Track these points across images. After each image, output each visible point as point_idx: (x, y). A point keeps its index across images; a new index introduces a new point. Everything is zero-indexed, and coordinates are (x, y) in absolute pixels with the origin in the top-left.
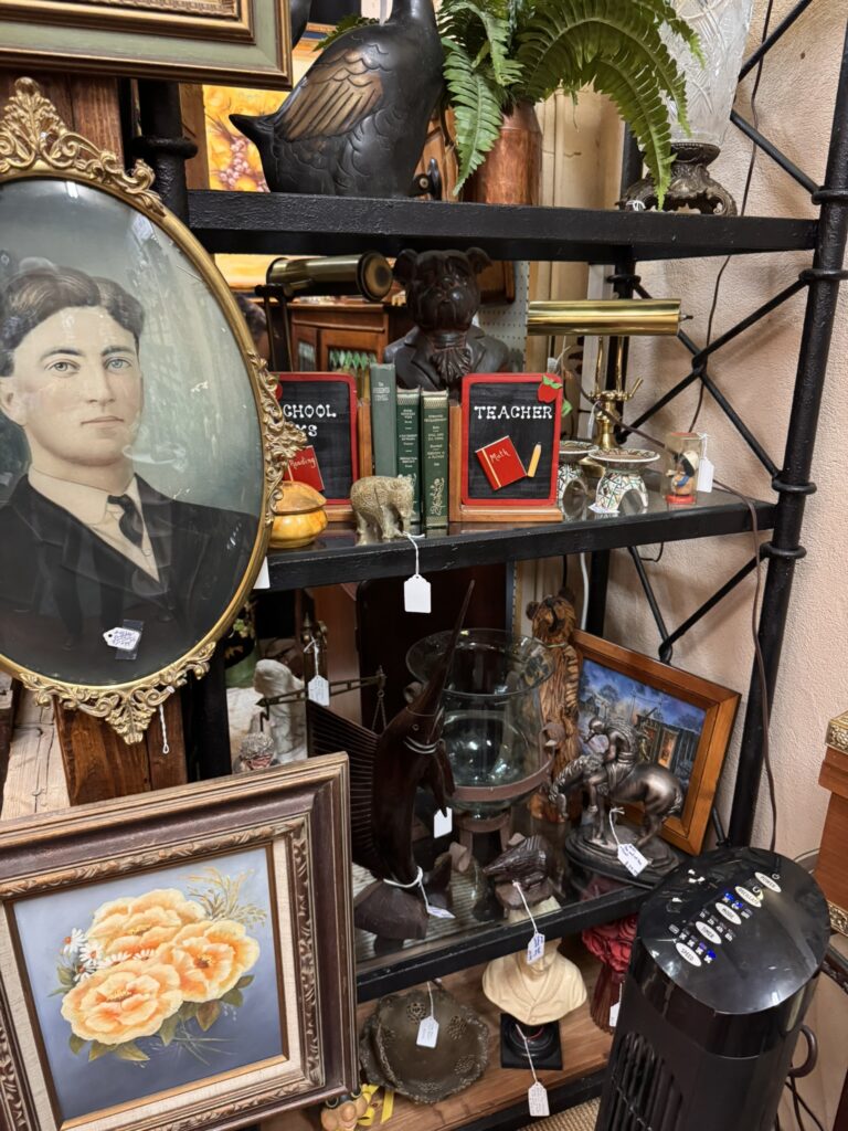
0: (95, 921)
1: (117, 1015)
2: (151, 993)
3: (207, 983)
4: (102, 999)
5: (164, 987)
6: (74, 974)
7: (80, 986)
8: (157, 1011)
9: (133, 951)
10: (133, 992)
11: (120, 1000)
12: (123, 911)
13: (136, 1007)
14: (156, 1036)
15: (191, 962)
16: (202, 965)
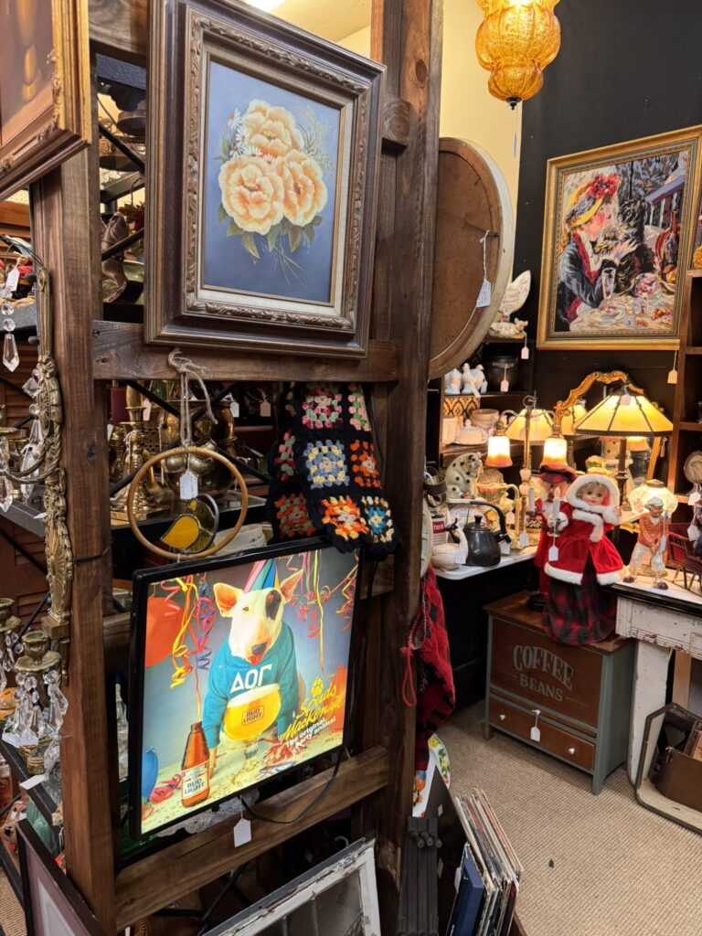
0: (249, 110)
1: (248, 202)
2: (268, 195)
3: (298, 207)
4: (242, 182)
5: (275, 197)
6: (230, 149)
7: (232, 161)
8: (269, 216)
9: (265, 152)
10: (259, 188)
11: (251, 190)
12: (264, 112)
13: (259, 202)
14: (265, 237)
15: (291, 184)
16: (298, 190)
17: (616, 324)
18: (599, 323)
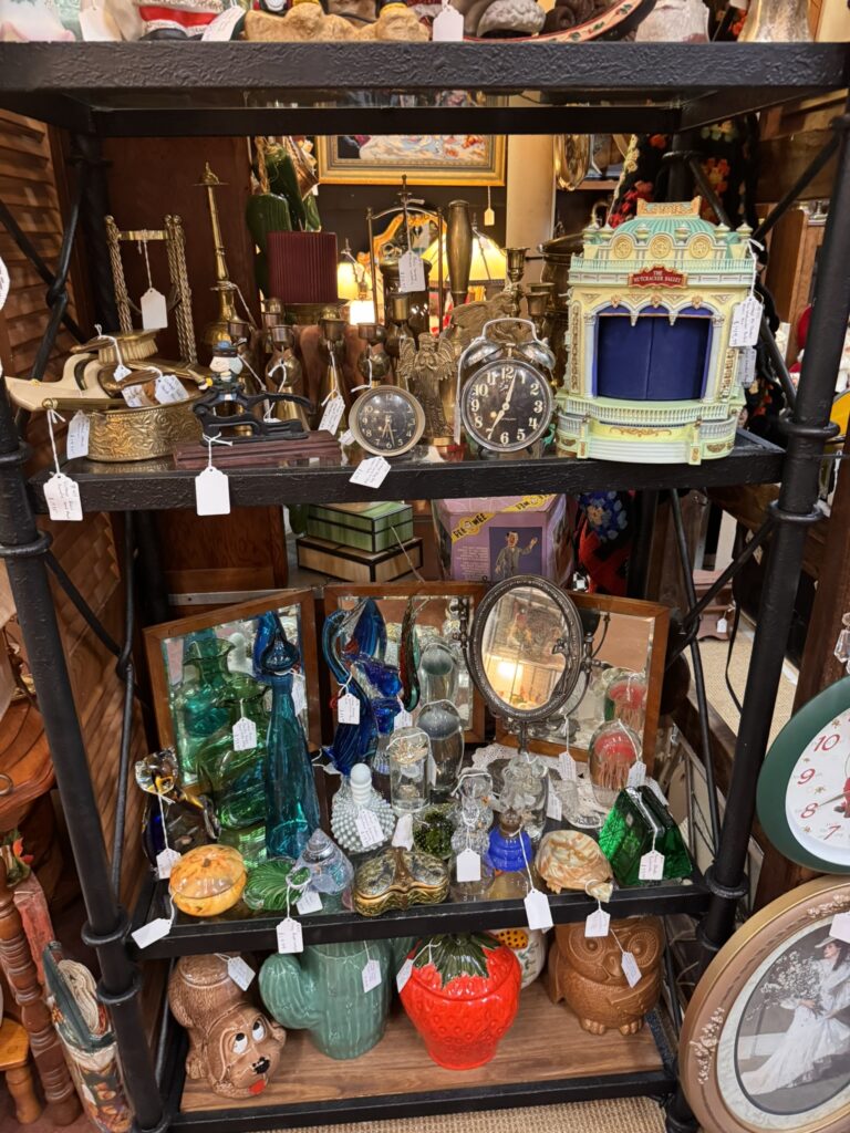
17: (421, 151)
18: (399, 149)
